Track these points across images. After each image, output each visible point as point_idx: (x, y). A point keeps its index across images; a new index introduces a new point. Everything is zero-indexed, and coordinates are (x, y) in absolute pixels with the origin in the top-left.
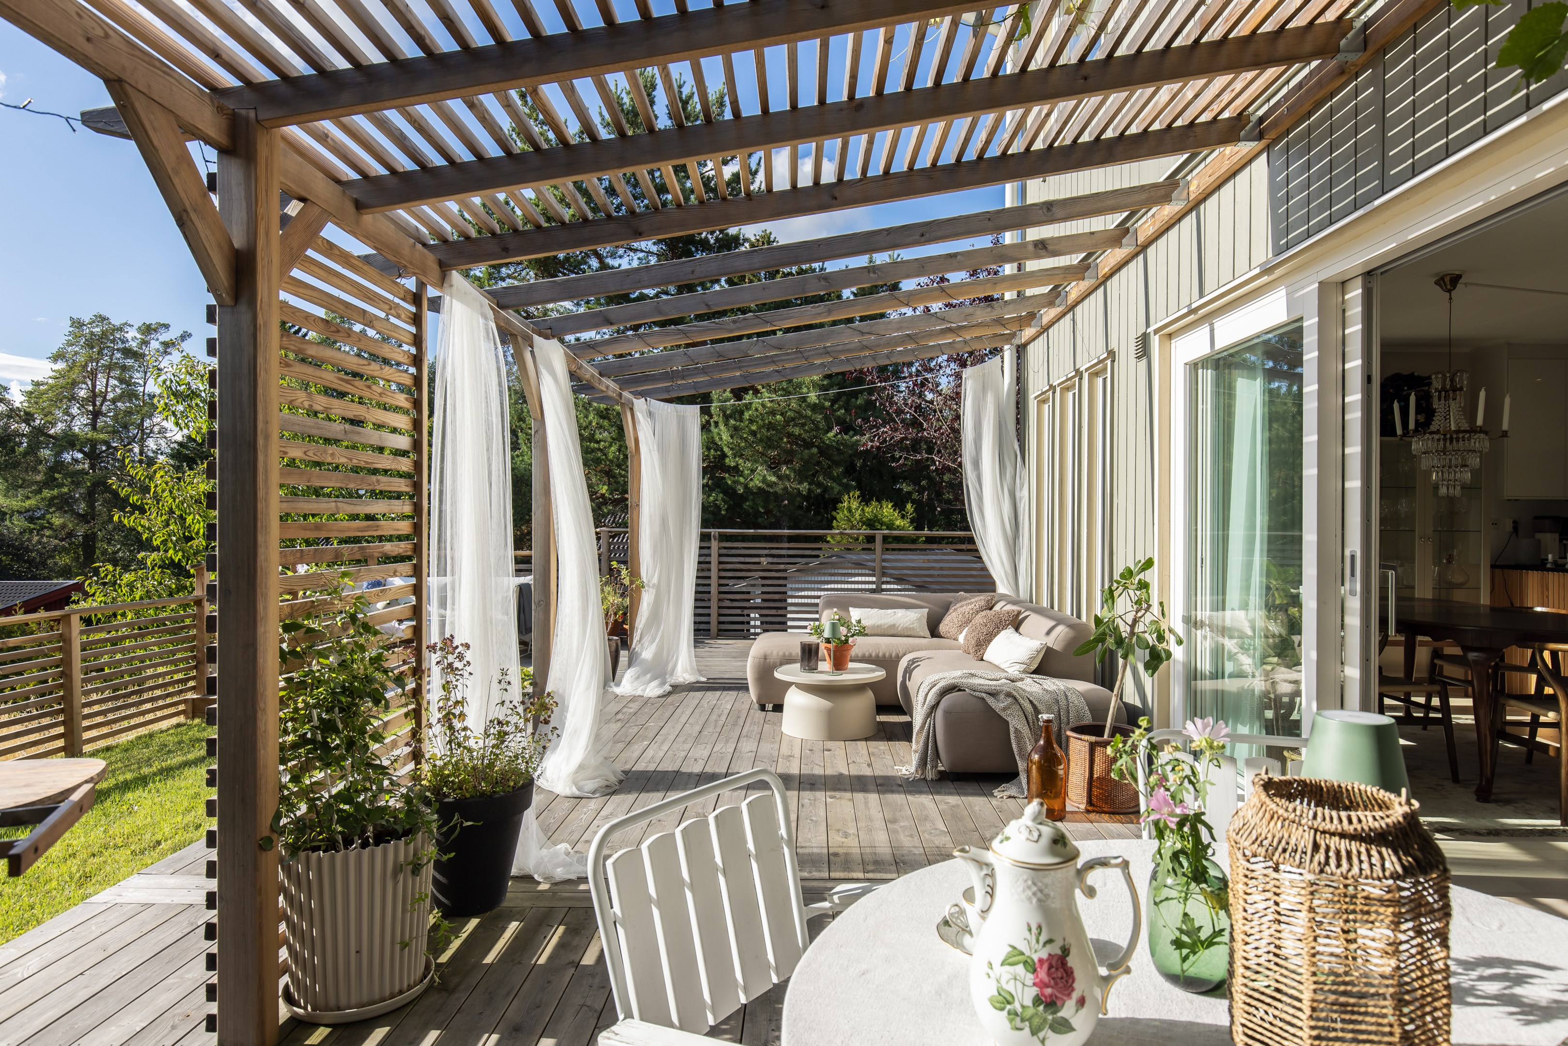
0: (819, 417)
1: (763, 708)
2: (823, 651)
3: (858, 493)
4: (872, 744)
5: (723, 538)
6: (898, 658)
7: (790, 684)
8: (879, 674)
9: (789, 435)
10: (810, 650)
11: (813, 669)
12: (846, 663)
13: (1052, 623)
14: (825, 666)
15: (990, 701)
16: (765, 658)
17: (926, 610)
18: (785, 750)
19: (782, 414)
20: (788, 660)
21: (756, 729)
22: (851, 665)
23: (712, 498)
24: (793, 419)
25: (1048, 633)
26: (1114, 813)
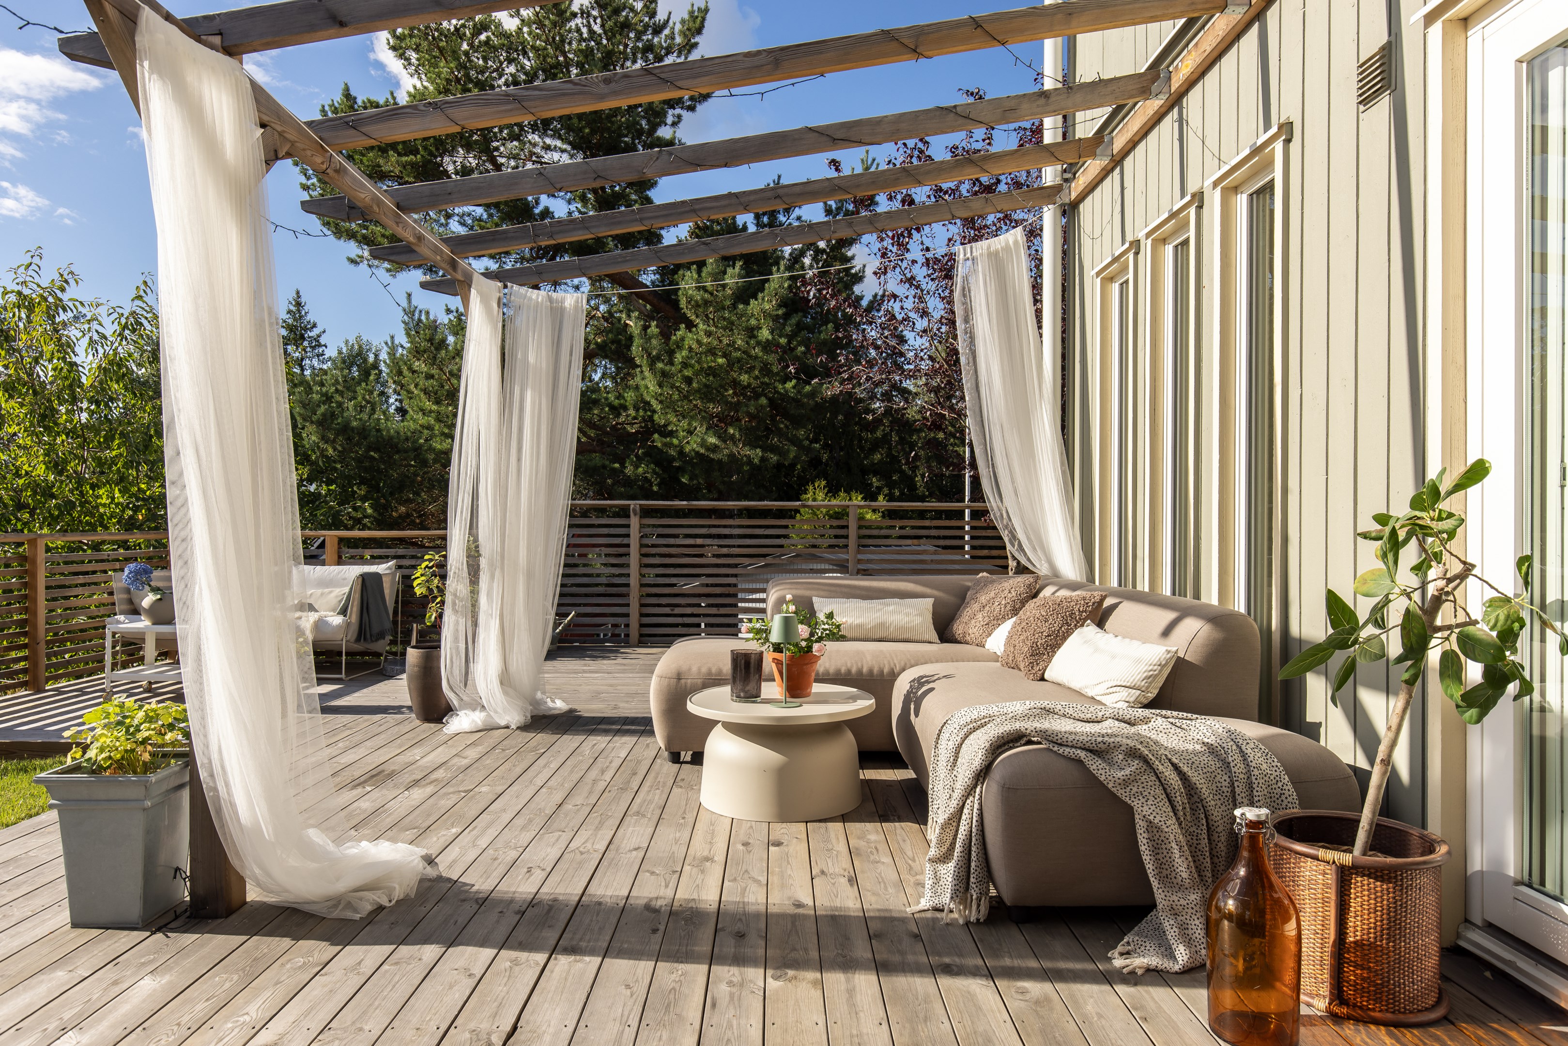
0: (772, 358)
1: (675, 758)
2: (769, 665)
3: (824, 483)
4: (855, 827)
5: (646, 513)
6: (893, 676)
7: (712, 724)
8: (865, 704)
9: (735, 383)
10: (747, 664)
11: (752, 696)
12: (809, 686)
13: (1171, 616)
14: (773, 689)
15: (1095, 765)
16: (679, 677)
17: (930, 601)
18: (699, 847)
19: (724, 356)
20: (712, 681)
21: (658, 798)
22: (817, 688)
23: (640, 470)
24: (739, 360)
25: (1166, 633)
26: (1397, 1025)
